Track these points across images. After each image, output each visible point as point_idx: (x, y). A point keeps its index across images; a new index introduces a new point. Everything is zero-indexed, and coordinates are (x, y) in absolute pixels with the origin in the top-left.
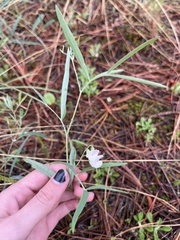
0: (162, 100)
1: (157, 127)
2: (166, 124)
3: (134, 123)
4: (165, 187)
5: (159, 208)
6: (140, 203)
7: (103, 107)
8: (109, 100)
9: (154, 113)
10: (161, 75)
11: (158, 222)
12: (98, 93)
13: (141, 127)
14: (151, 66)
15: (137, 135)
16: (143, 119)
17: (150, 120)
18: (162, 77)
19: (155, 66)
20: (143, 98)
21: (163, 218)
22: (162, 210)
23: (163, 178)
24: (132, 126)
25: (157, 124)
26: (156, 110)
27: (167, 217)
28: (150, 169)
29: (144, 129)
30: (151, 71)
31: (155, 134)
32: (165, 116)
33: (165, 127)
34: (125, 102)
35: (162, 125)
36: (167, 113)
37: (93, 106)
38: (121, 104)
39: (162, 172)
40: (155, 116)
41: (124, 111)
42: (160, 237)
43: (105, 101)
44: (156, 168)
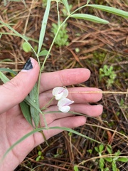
0: (122, 52)
1: (117, 74)
2: (125, 71)
3: (98, 70)
4: (123, 124)
5: (117, 142)
6: (100, 137)
7: (72, 56)
8: (77, 50)
9: (115, 62)
10: (122, 32)
11: (116, 154)
12: (68, 44)
13: (103, 73)
14: (113, 24)
15: (100, 80)
16: (106, 67)
17: (111, 68)
18: (122, 34)
19: (117, 25)
20: (106, 50)
21: (121, 150)
22: (120, 143)
23: (121, 116)
24: (96, 72)
25: (117, 72)
26: (117, 60)
27: (124, 149)
28: (110, 108)
29: (106, 74)
30: (113, 29)
31: (115, 80)
32: (124, 65)
33: (124, 74)
34: (91, 53)
35: (121, 72)
36: (126, 62)
37: (64, 55)
38: (87, 54)
39: (120, 111)
40: (116, 64)
41: (90, 59)
42: (117, 166)
43: (74, 51)
44: (115, 108)
